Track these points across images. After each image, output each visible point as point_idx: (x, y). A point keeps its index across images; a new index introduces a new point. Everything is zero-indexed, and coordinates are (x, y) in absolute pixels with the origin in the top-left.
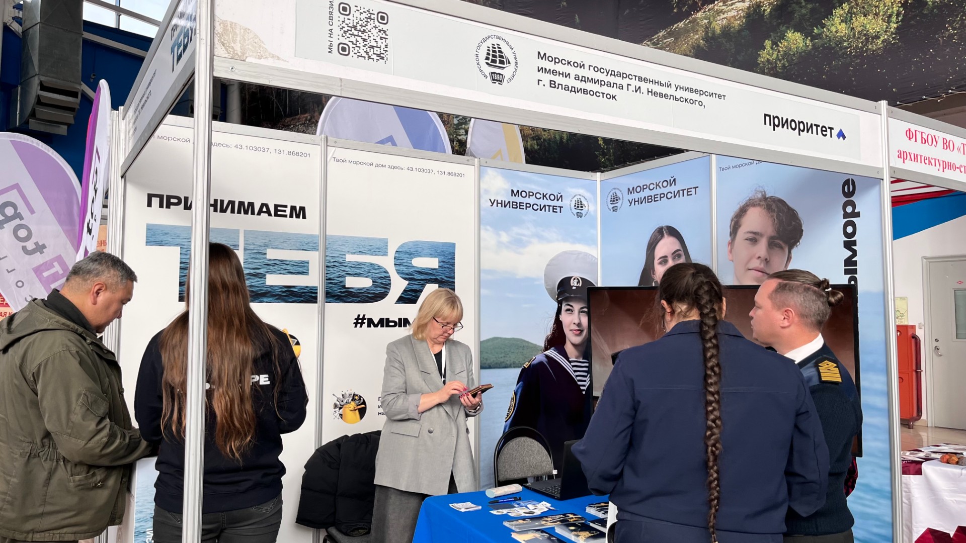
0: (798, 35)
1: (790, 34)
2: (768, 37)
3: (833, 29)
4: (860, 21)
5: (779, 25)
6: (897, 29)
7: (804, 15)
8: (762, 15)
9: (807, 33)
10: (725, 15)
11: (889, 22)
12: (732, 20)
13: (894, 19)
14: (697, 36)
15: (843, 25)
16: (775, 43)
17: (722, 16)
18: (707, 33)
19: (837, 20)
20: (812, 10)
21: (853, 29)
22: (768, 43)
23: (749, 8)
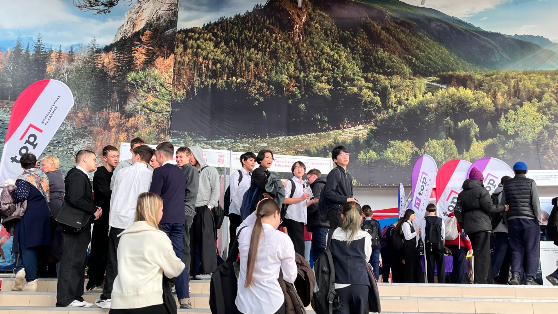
0: (374, 153)
1: (371, 151)
2: (362, 150)
3: (387, 154)
4: (397, 155)
5: (367, 147)
6: (410, 161)
7: (376, 147)
8: (359, 142)
9: (378, 153)
10: (343, 136)
11: (407, 158)
12: (347, 139)
13: (409, 157)
14: (330, 141)
15: (391, 154)
16: (365, 153)
17: (342, 136)
18: (335, 141)
19: (389, 152)
20: (379, 146)
21: (394, 156)
22: (362, 152)
23: (354, 137)
